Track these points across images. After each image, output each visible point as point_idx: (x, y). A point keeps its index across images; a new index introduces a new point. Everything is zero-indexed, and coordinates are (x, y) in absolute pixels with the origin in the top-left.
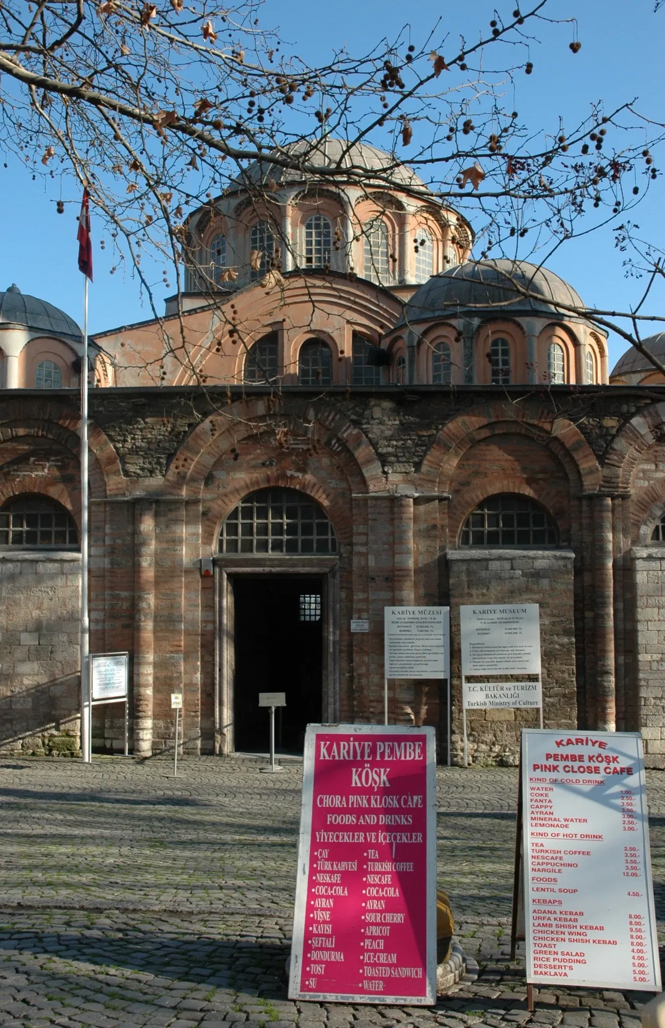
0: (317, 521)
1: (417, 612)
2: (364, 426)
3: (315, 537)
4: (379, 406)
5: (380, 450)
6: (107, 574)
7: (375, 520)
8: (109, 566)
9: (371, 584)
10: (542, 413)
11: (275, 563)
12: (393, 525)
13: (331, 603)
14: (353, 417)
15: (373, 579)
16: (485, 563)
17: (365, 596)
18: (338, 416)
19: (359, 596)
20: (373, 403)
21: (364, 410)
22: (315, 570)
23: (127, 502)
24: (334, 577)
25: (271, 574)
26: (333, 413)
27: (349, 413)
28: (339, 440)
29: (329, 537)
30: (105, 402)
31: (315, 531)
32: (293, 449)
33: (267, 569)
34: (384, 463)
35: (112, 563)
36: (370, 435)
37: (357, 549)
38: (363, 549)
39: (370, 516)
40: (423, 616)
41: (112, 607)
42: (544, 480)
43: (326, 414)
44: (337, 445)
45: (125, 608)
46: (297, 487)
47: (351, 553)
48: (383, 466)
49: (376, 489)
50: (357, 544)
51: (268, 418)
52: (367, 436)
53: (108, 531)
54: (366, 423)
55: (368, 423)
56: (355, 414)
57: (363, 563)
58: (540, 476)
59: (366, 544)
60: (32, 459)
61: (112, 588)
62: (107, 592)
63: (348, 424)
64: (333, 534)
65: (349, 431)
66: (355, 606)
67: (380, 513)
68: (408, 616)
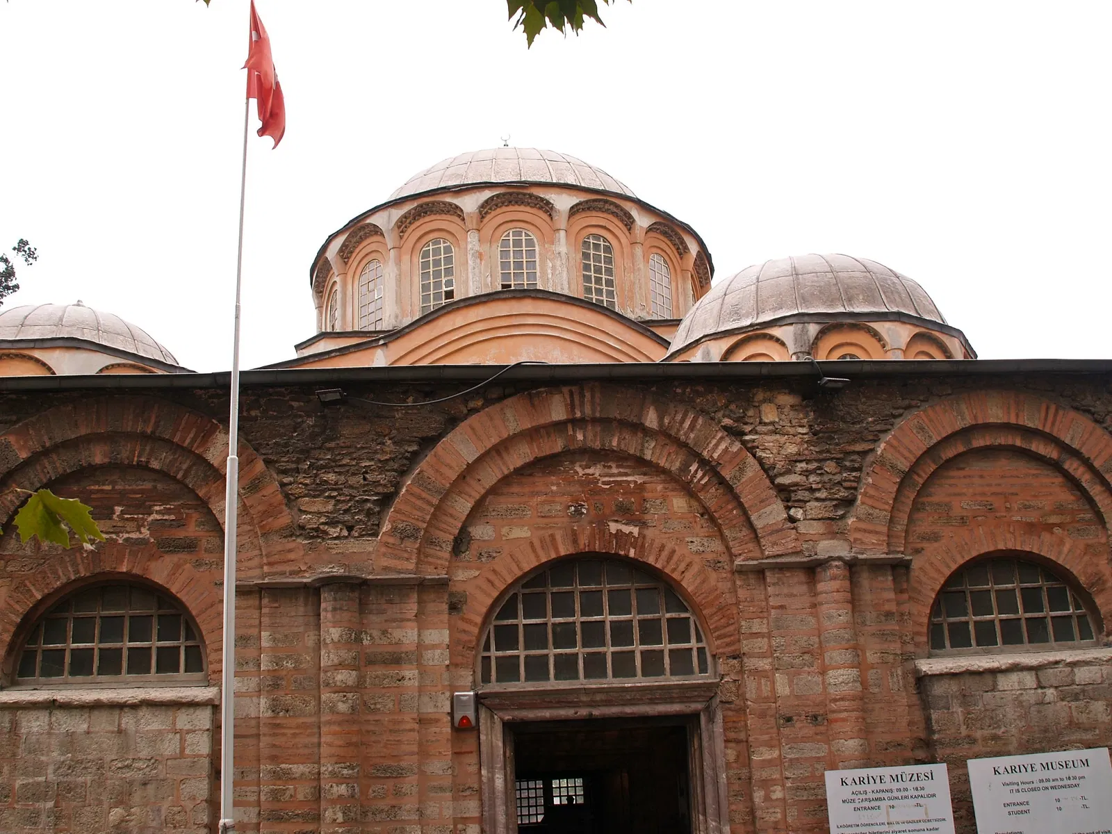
0: (668, 615)
1: (887, 779)
2: (747, 438)
3: (666, 646)
4: (770, 401)
5: (780, 480)
6: (263, 730)
7: (782, 607)
8: (269, 714)
9: (786, 731)
10: (1048, 409)
11: (598, 697)
12: (816, 615)
13: (708, 772)
14: (727, 421)
15: (789, 719)
16: (988, 679)
17: (776, 754)
18: (700, 421)
19: (763, 755)
20: (760, 396)
21: (745, 410)
22: (676, 708)
23: (305, 586)
24: (711, 720)
25: (590, 721)
26: (691, 416)
27: (720, 415)
28: (704, 463)
29: (693, 644)
30: (262, 401)
31: (665, 636)
32: (619, 483)
33: (583, 712)
34: (789, 503)
35: (274, 709)
36: (759, 453)
37: (751, 663)
38: (764, 664)
39: (772, 602)
40: (900, 785)
41: (275, 795)
42: (1059, 525)
43: (679, 417)
44: (700, 474)
45: (300, 797)
46: (632, 553)
47: (741, 672)
48: (788, 508)
49: (776, 550)
50: (751, 656)
51: (570, 427)
52: (754, 456)
53: (265, 642)
54: (750, 432)
55: (754, 432)
56: (729, 417)
57: (766, 690)
58: (1054, 519)
59: (770, 653)
60: (118, 509)
61: (274, 759)
62: (266, 767)
63: (720, 435)
64: (699, 640)
65: (723, 446)
66: (757, 775)
67: (792, 595)
68: (872, 787)
